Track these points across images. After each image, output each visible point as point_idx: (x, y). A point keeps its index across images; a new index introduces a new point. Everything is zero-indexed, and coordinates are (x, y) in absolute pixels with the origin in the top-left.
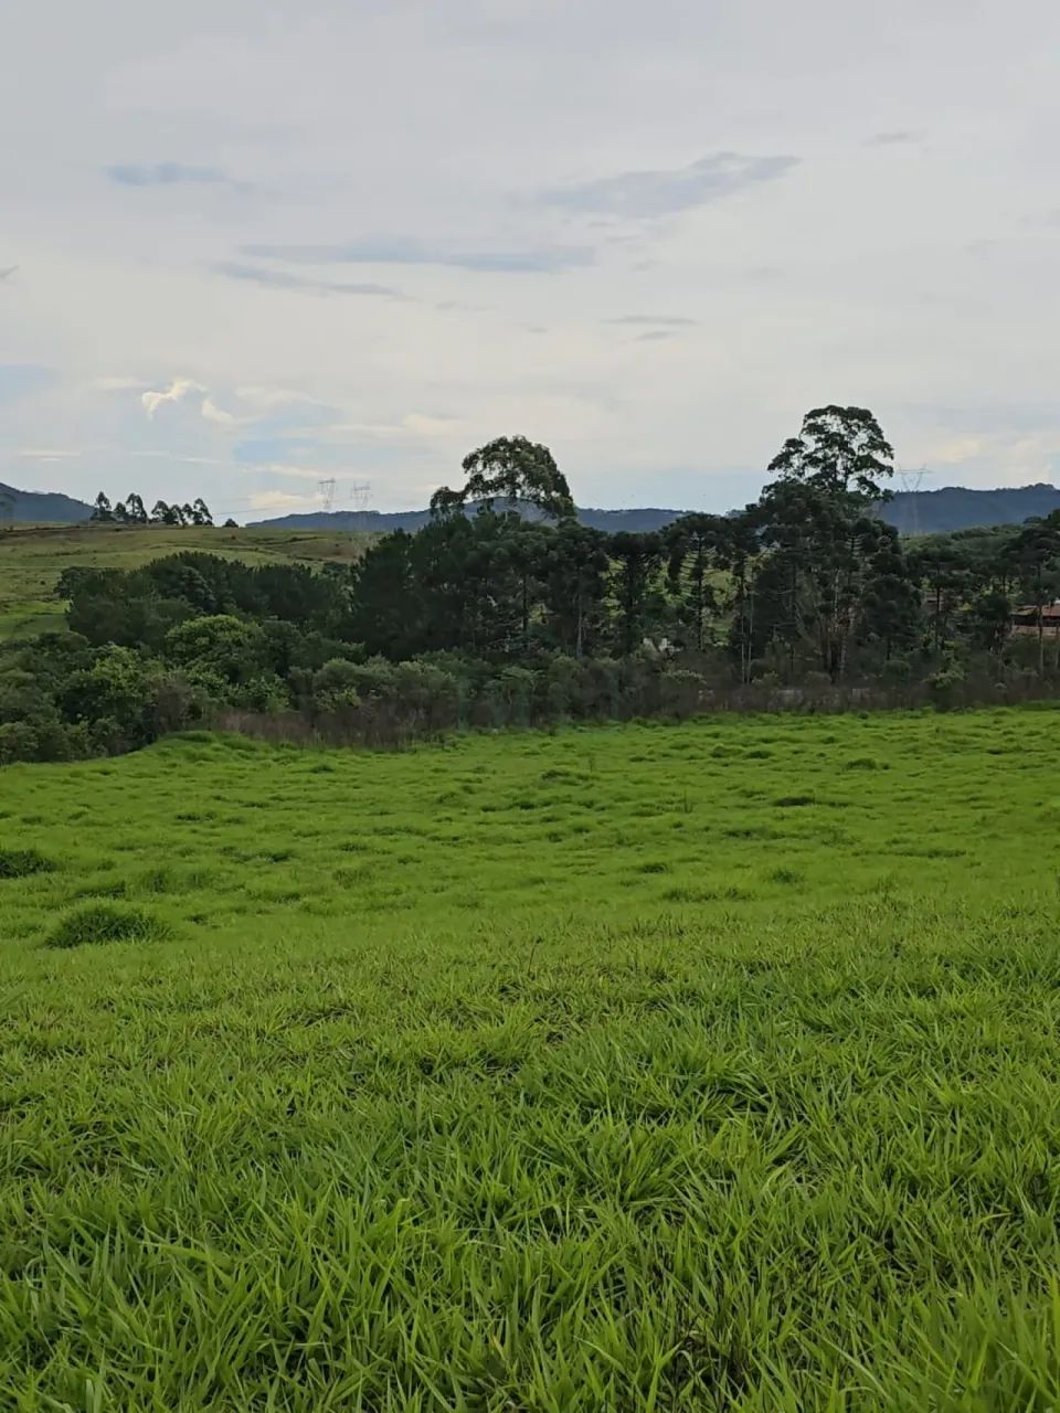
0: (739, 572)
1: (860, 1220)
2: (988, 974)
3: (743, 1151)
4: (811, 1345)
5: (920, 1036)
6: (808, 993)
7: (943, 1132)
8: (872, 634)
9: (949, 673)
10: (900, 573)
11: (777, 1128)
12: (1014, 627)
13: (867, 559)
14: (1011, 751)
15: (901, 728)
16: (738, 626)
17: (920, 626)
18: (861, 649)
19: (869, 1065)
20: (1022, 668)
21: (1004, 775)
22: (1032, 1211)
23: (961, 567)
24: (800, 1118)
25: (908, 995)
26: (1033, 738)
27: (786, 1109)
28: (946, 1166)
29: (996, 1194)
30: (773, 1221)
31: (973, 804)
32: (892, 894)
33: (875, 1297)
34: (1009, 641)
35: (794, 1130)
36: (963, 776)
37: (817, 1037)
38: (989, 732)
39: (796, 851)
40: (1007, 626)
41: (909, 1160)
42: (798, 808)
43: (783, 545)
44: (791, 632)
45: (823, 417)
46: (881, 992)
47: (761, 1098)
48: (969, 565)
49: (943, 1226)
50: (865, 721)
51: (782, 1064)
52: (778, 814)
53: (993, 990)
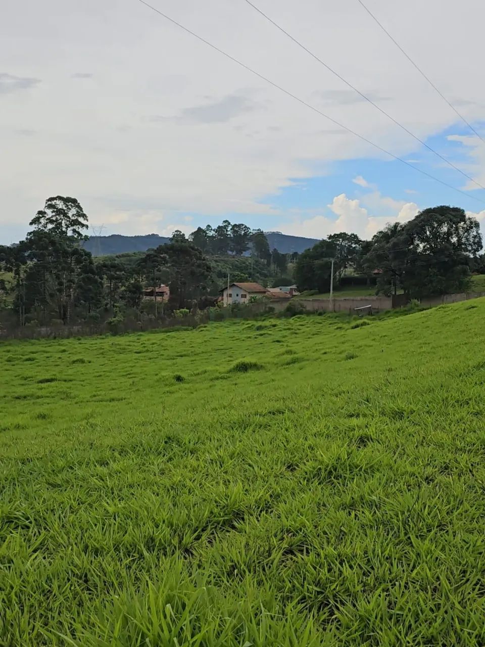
0: (17, 273)
1: (72, 571)
2: (131, 452)
3: (18, 548)
4: (49, 634)
5: (100, 483)
6: (50, 470)
7: (110, 525)
8: (82, 301)
9: (117, 318)
10: (93, 273)
11: (35, 535)
12: (144, 297)
13: (78, 267)
14: (145, 352)
15: (96, 344)
16: (18, 299)
17: (103, 297)
18: (77, 308)
19: (78, 500)
20: (148, 315)
21: (142, 363)
22: (147, 554)
23: (121, 271)
24: (45, 529)
25: (95, 466)
26: (154, 346)
27: (39, 525)
28: (111, 541)
29: (133, 549)
30: (31, 580)
31: (129, 376)
32: (90, 420)
33: (79, 605)
34: (142, 303)
35: (42, 535)
36: (124, 364)
37: (53, 491)
38: (136, 344)
39: (48, 404)
40: (141, 296)
41: (95, 540)
42: (49, 383)
43: (38, 261)
44: (43, 301)
45: (55, 201)
46: (84, 466)
47: (27, 522)
48: (123, 270)
49: (109, 568)
50: (80, 341)
51: (37, 505)
52: (40, 387)
53: (133, 459)
